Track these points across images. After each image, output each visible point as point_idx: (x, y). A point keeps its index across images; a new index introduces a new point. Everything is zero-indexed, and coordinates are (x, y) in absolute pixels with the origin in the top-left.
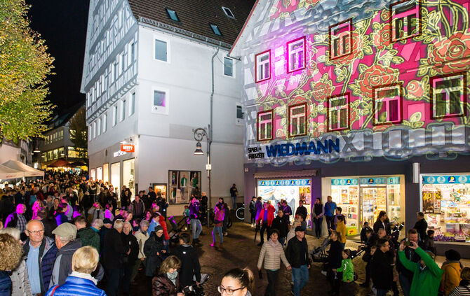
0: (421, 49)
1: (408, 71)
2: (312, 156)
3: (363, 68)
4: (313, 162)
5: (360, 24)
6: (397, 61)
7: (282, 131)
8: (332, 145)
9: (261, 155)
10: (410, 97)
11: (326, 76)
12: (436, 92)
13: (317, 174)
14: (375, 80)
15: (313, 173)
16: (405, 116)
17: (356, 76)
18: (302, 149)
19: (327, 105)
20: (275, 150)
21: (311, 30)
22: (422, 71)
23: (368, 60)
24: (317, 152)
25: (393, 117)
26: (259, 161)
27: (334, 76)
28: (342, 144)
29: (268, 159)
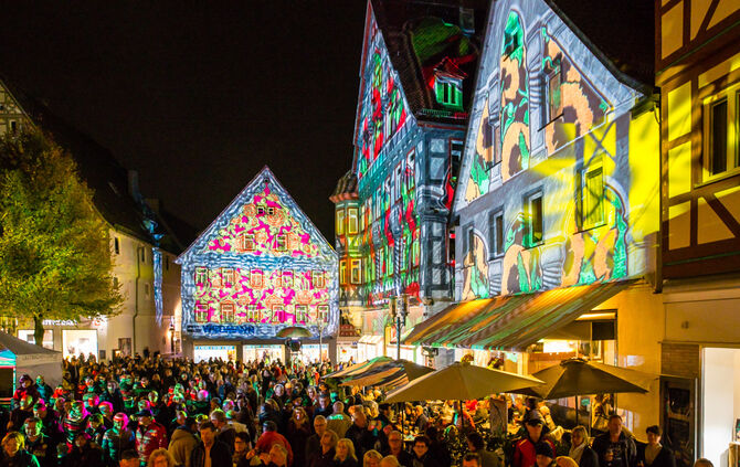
0: (293, 293)
1: (287, 301)
2: (237, 334)
3: (268, 294)
4: (238, 337)
5: (266, 273)
6: (284, 295)
7: (216, 318)
8: (251, 329)
9: (199, 331)
10: (287, 311)
11: (247, 293)
12: (298, 311)
13: (240, 343)
14: (272, 301)
15: (239, 343)
16: (286, 320)
17: (264, 297)
18: (231, 329)
19: (246, 308)
20: (209, 328)
21: (239, 266)
22: (292, 301)
23: (271, 291)
24: (240, 332)
25: (280, 319)
26: (197, 335)
27: (252, 295)
28: (256, 329)
29: (204, 334)
